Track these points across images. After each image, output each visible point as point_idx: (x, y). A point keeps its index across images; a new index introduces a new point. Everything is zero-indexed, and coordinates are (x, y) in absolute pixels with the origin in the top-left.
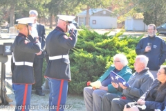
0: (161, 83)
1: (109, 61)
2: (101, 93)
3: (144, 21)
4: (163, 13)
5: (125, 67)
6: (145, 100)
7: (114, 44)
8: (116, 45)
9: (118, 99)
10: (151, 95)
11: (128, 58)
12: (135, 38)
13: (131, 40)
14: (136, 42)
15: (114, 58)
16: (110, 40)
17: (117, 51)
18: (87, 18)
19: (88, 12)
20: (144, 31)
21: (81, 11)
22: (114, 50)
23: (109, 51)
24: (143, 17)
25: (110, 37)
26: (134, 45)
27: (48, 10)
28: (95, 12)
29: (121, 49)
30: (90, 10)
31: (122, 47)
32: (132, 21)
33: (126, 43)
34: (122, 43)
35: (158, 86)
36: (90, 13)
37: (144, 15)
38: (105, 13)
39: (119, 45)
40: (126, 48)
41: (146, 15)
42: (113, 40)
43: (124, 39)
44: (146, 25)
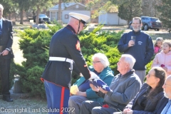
1: (87, 60)
3: (119, 15)
4: (138, 6)
5: (106, 68)
7: (91, 41)
8: (94, 42)
9: (99, 108)
10: (139, 103)
11: (109, 57)
12: (114, 34)
13: (109, 36)
14: (116, 38)
16: (86, 37)
17: (95, 49)
18: (59, 12)
19: (60, 6)
21: (52, 6)
22: (92, 48)
23: (85, 49)
24: (117, 10)
25: (87, 33)
26: (113, 42)
27: (18, 4)
28: (67, 6)
29: (99, 46)
30: (62, 4)
31: (100, 45)
32: (106, 15)
33: (104, 39)
34: (100, 40)
36: (63, 7)
37: (119, 8)
38: (77, 7)
39: (96, 42)
40: (105, 45)
41: (121, 8)
42: (90, 37)
43: (102, 35)
44: (120, 19)
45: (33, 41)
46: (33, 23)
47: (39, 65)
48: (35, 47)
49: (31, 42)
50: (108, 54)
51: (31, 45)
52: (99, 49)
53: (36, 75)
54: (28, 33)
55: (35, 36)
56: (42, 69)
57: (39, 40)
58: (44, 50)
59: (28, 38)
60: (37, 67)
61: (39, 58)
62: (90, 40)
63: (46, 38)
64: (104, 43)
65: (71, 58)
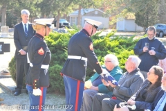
0: (151, 83)
1: (100, 61)
2: (92, 93)
3: (136, 22)
4: (155, 14)
5: (116, 68)
6: (136, 100)
7: (105, 45)
8: (107, 45)
9: (109, 99)
10: (141, 95)
11: (119, 58)
12: (126, 39)
13: (122, 40)
14: (127, 42)
15: (105, 58)
16: (101, 40)
17: (108, 52)
18: (79, 18)
19: (80, 12)
20: (135, 32)
21: (72, 11)
22: (105, 51)
23: (100, 51)
24: (134, 17)
25: (102, 37)
26: (124, 46)
28: (86, 12)
29: (111, 49)
30: (82, 10)
31: (113, 48)
32: (124, 21)
33: (117, 43)
34: (113, 44)
35: (148, 87)
36: (82, 13)
37: (135, 15)
38: (96, 13)
39: (110, 45)
40: (117, 48)
41: (137, 15)
42: (105, 40)
43: (115, 39)
44: (137, 26)
45: (54, 43)
46: (54, 28)
47: (59, 64)
48: (56, 49)
49: (52, 44)
50: (119, 56)
51: (53, 46)
52: (112, 51)
53: (56, 73)
54: (50, 36)
55: (56, 39)
56: (61, 67)
57: (60, 42)
58: (64, 51)
59: (50, 40)
60: (57, 65)
61: (59, 58)
62: (104, 43)
63: (66, 41)
64: (117, 46)
65: (85, 57)
